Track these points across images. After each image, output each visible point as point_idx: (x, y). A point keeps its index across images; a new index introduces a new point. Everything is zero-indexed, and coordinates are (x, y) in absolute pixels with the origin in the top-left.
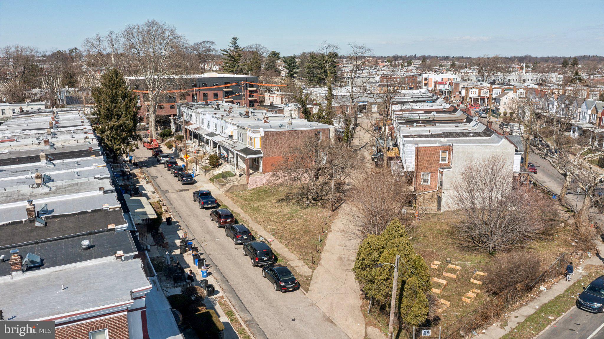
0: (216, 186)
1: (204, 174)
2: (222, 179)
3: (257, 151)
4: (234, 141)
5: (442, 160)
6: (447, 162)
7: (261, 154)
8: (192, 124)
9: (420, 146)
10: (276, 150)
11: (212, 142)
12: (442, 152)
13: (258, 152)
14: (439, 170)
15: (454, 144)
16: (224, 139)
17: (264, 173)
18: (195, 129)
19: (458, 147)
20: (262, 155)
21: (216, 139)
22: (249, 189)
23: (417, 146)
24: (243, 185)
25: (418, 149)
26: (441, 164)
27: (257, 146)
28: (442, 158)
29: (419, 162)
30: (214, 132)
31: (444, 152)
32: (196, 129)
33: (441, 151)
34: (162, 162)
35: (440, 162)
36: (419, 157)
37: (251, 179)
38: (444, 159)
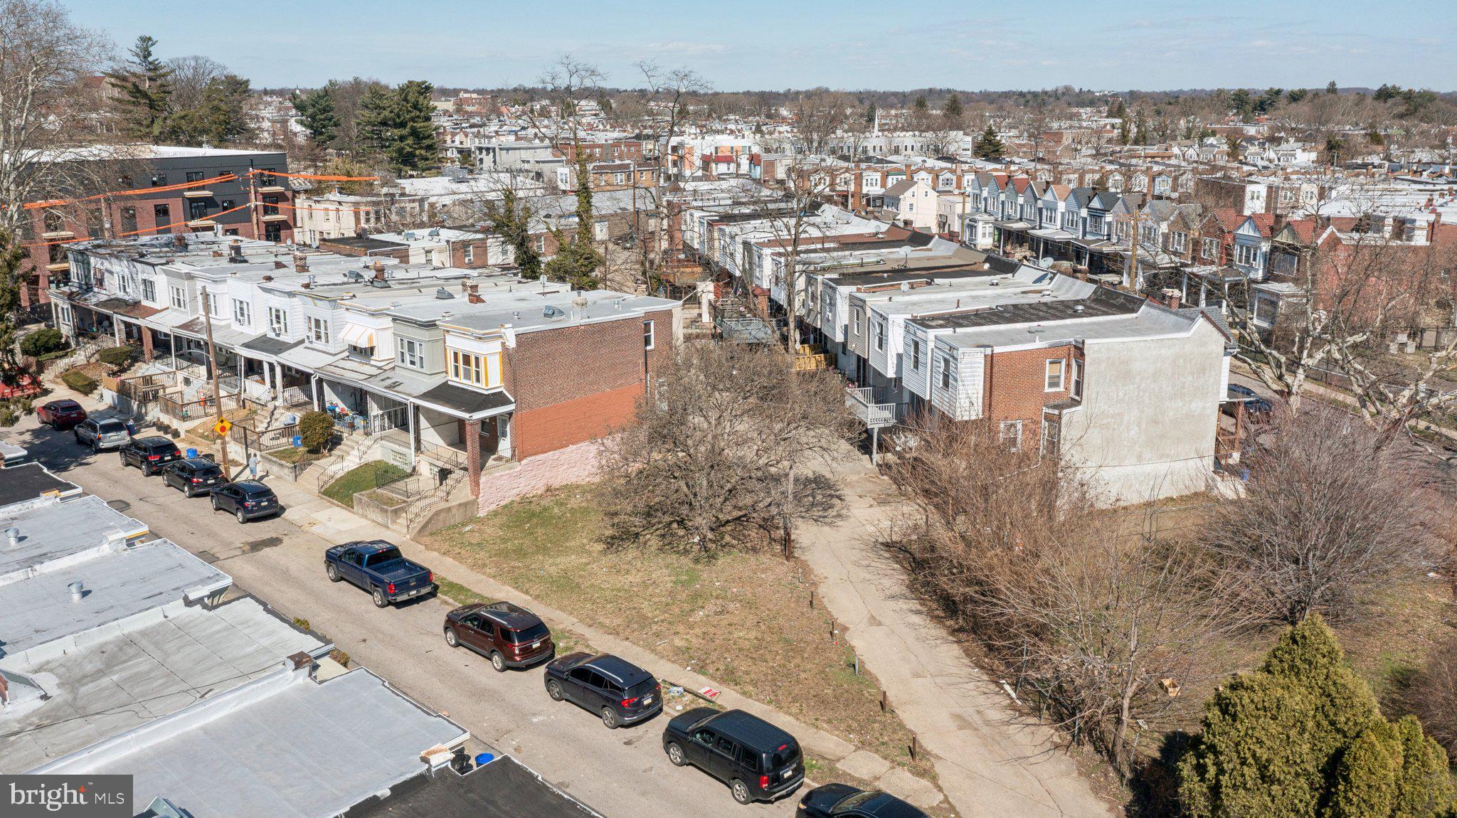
0: (366, 517)
1: (291, 477)
2: (380, 491)
3: (494, 394)
4: (379, 364)
5: (1051, 385)
6: (1062, 389)
7: (510, 403)
8: (154, 312)
9: (997, 350)
10: (548, 388)
11: (278, 370)
12: (1051, 363)
13: (498, 399)
14: (1045, 410)
15: (1087, 342)
16: (331, 359)
17: (520, 460)
18: (183, 327)
19: (1096, 348)
20: (511, 407)
21: (298, 359)
22: (482, 514)
23: (989, 351)
24: (465, 505)
25: (991, 361)
26: (1048, 393)
27: (493, 380)
28: (1050, 377)
29: (995, 393)
30: (272, 335)
31: (1056, 362)
32: (185, 326)
33: (1048, 361)
34: (103, 445)
35: (1047, 390)
36: (994, 380)
37: (487, 482)
38: (1056, 380)
